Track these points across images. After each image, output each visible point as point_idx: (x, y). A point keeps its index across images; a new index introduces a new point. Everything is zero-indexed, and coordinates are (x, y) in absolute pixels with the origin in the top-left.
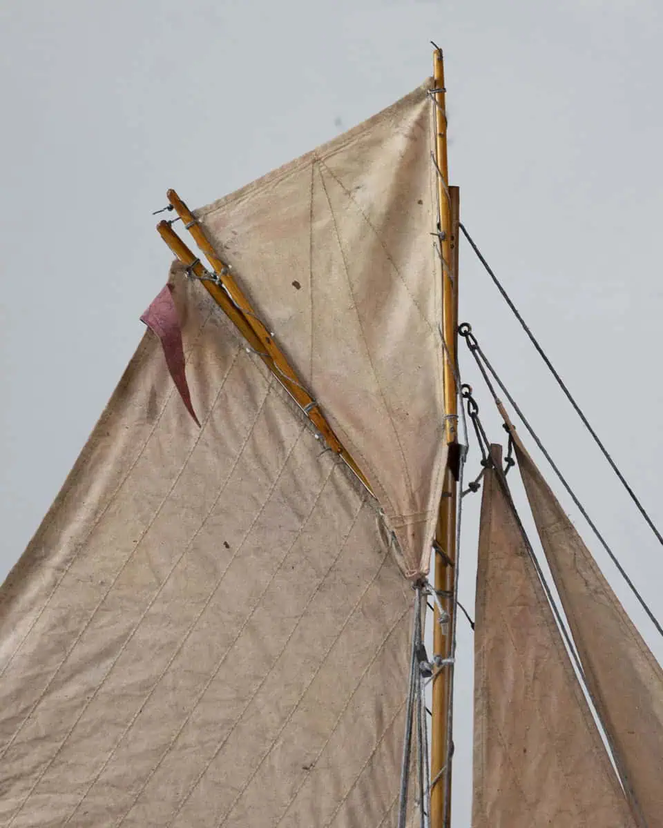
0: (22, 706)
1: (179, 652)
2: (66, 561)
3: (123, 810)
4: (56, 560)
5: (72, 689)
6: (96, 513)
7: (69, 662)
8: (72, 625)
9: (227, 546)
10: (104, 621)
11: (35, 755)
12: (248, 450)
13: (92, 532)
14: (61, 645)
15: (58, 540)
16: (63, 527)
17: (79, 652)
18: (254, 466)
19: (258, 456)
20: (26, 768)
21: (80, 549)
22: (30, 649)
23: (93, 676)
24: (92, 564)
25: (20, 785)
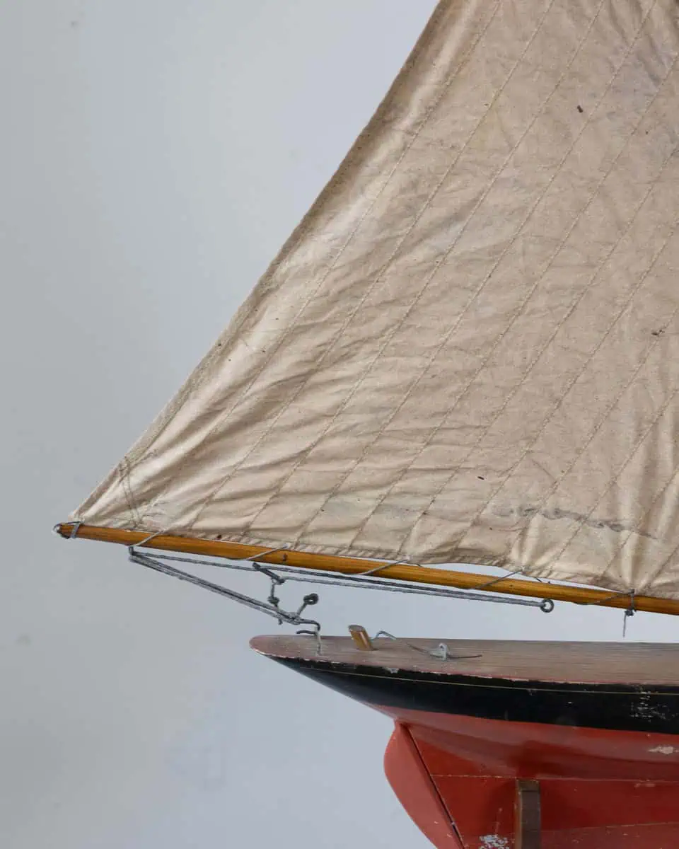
0: (371, 270)
1: (528, 219)
2: (417, 124)
3: (471, 374)
4: (406, 123)
5: (420, 254)
6: (447, 75)
7: (418, 227)
8: (423, 189)
9: (581, 111)
10: (453, 186)
11: (384, 318)
12: (604, 12)
13: (443, 96)
14: (411, 209)
15: (407, 103)
16: (413, 90)
17: (429, 216)
18: (609, 27)
19: (614, 18)
20: (374, 332)
21: (430, 112)
22: (379, 212)
23: (442, 241)
24: (442, 128)
25: (367, 348)
